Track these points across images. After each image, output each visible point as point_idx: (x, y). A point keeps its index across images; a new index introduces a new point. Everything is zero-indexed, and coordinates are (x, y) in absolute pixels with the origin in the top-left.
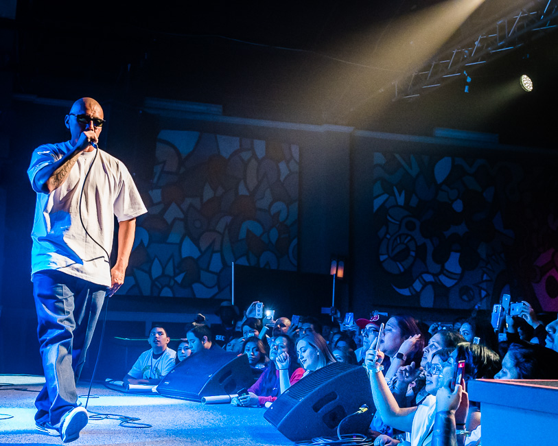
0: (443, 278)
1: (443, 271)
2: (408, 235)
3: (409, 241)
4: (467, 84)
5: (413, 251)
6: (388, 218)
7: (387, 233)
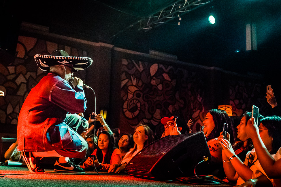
0: (152, 121)
1: (152, 118)
2: (137, 100)
3: (137, 103)
4: (179, 21)
5: (139, 107)
6: (128, 91)
7: (127, 98)
